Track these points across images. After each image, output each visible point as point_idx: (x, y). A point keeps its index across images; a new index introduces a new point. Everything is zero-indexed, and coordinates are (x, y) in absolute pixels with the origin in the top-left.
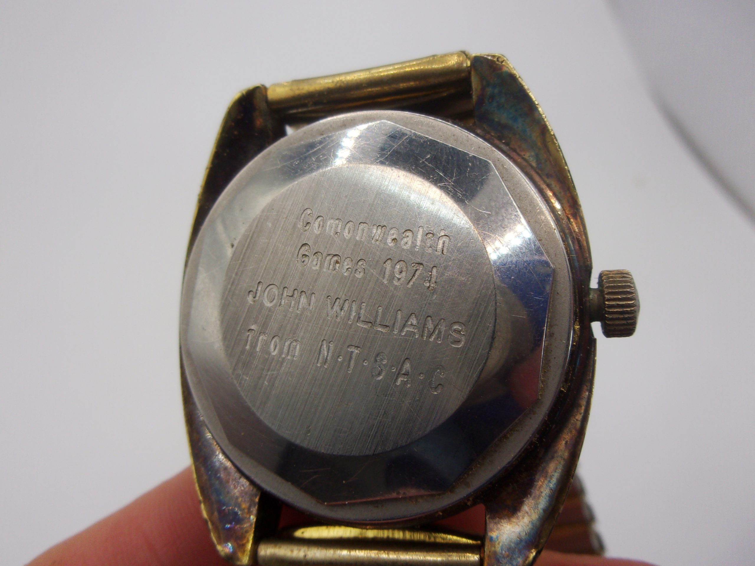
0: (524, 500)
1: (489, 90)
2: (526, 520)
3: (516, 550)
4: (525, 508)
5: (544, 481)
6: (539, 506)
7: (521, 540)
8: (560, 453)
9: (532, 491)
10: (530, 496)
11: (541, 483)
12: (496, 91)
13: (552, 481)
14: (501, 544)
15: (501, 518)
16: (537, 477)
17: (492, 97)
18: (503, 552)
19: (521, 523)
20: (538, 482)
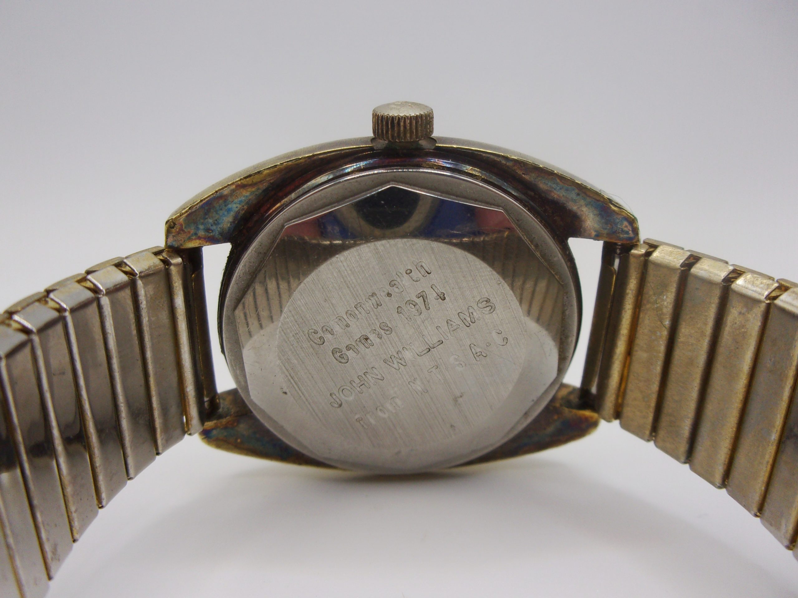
0: (568, 209)
1: (201, 233)
2: (584, 209)
3: (608, 218)
4: (575, 208)
5: (554, 193)
6: (574, 199)
7: (600, 214)
8: (532, 179)
9: (561, 202)
10: (565, 204)
11: (556, 196)
12: (201, 227)
13: (555, 188)
14: (602, 229)
15: (581, 227)
16: (550, 198)
17: (208, 230)
18: (608, 228)
19: (587, 213)
20: (554, 197)
